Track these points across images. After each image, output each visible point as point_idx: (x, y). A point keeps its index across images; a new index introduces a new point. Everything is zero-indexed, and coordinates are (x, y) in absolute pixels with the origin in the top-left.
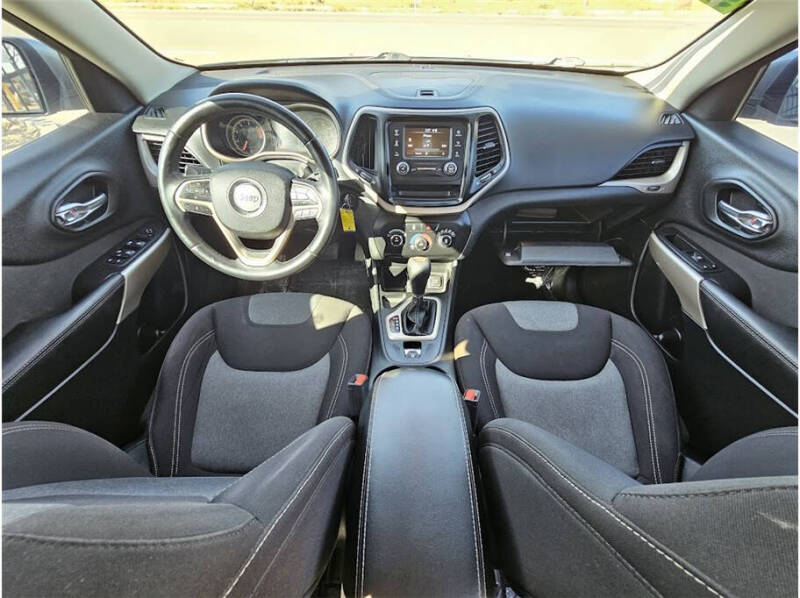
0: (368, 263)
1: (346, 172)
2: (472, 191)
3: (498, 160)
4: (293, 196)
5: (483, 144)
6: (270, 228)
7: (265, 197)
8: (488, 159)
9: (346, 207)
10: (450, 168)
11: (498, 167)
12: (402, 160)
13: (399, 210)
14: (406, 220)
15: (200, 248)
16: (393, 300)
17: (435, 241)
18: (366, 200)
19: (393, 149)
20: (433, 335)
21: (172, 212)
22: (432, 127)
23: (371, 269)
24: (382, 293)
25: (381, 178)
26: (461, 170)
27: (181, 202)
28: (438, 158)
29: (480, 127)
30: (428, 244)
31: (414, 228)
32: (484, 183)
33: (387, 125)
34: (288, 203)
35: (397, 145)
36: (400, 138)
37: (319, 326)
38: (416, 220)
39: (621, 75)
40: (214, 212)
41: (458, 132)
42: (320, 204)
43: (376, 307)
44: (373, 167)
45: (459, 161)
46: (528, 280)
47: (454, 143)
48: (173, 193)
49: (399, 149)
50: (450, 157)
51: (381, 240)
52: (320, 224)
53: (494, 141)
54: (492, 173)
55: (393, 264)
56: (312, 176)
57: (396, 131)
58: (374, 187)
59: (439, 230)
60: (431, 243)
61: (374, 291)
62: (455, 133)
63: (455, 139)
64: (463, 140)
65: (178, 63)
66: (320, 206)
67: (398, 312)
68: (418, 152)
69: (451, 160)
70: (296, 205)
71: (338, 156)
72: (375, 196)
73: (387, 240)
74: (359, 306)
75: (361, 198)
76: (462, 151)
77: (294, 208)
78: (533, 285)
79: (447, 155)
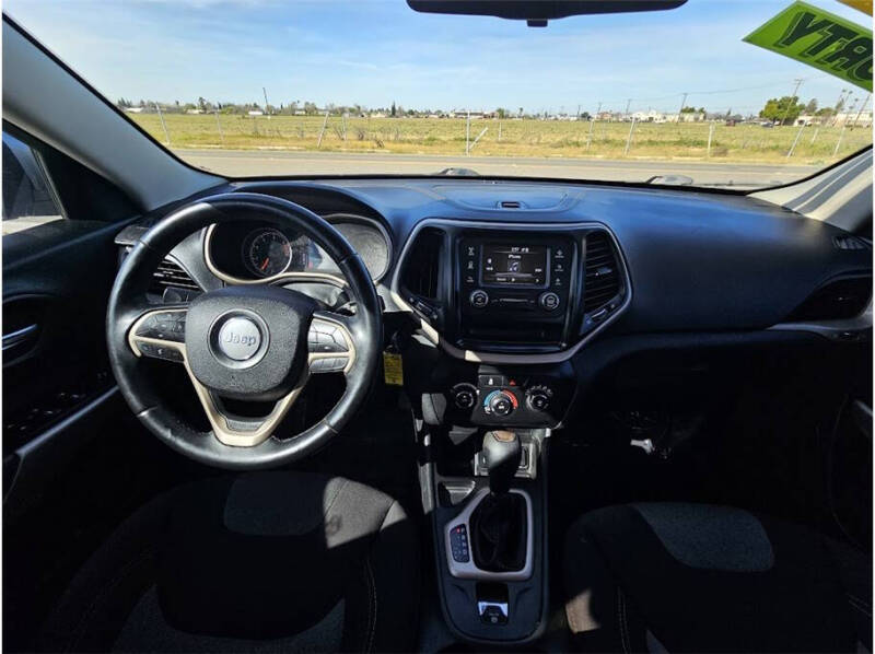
0: (419, 425)
1: (395, 301)
2: (582, 333)
3: (615, 291)
4: (311, 336)
5: (595, 270)
6: (269, 386)
7: (266, 340)
8: (602, 289)
9: (393, 351)
10: (550, 300)
11: (616, 298)
12: (478, 288)
13: (470, 356)
14: (480, 371)
15: (153, 414)
16: (457, 491)
17: (522, 401)
18: (422, 340)
19: (465, 273)
20: (526, 570)
21: (120, 357)
22: (521, 246)
23: (422, 435)
24: (439, 479)
25: (446, 311)
26: (565, 302)
27: (136, 342)
28: (529, 286)
29: (588, 248)
30: (512, 404)
31: (491, 382)
32: (598, 321)
33: (458, 241)
34: (303, 347)
35: (470, 266)
36: (475, 260)
37: (334, 541)
38: (493, 371)
39: (742, 194)
40: (185, 357)
41: (560, 253)
42: (352, 350)
43: (428, 504)
44: (435, 295)
45: (562, 291)
46: (634, 443)
47: (553, 267)
48: (127, 327)
49: (474, 273)
50: (547, 285)
51: (440, 397)
52: (349, 381)
53: (608, 266)
54: (608, 308)
55: (455, 427)
56: (346, 306)
57: (471, 249)
58: (434, 325)
59: (529, 386)
60: (516, 405)
61: (425, 471)
62: (554, 253)
63: (555, 262)
64: (567, 263)
65: (203, 172)
66: (351, 353)
67: (463, 518)
68: (500, 278)
69: (548, 290)
70: (314, 351)
71: (385, 280)
72: (434, 334)
73: (450, 399)
74: (401, 504)
75: (415, 336)
76: (566, 276)
77: (311, 356)
78: (641, 449)
79: (543, 282)
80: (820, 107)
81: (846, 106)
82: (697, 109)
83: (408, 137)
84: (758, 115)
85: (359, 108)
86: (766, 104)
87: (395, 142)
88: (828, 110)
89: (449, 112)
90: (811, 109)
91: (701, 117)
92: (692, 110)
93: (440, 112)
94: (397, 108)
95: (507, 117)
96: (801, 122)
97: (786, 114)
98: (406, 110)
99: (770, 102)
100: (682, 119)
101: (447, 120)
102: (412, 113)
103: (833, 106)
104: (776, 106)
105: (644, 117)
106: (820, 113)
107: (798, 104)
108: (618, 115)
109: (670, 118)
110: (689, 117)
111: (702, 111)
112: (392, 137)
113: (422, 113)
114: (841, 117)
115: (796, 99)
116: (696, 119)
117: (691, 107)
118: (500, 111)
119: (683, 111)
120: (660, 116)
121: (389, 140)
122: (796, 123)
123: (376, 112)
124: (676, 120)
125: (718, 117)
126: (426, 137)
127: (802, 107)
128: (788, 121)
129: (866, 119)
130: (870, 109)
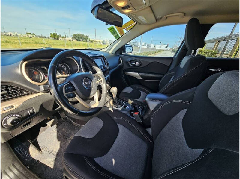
39: (99, 50)
80: (62, 36)
81: (67, 36)
82: (32, 34)
84: (50, 37)
88: (64, 37)
90: (60, 36)
96: (60, 39)
97: (56, 37)
99: (51, 34)
104: (53, 35)
105: (13, 34)
109: (24, 35)
110: (30, 36)
111: (34, 34)
114: (67, 38)
115: (56, 34)
116: (33, 37)
117: (29, 33)
119: (27, 34)
128: (58, 39)
129: (71, 39)
130: (71, 38)
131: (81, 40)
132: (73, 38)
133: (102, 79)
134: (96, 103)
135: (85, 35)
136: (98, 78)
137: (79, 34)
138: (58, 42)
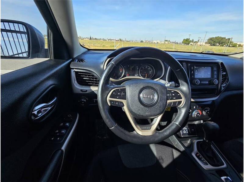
5: (222, 73)
11: (227, 81)
19: (191, 74)
20: (225, 164)
31: (194, 107)
41: (215, 68)
54: (226, 83)
80: (194, 41)
81: (200, 41)
82: (168, 41)
83: (97, 45)
84: (181, 42)
85: (80, 37)
86: (183, 40)
87: (93, 46)
88: (196, 42)
89: (106, 39)
90: (193, 41)
91: (169, 42)
92: (167, 41)
93: (104, 39)
94: (91, 37)
95: (122, 41)
96: (191, 44)
97: (188, 43)
98: (94, 38)
99: (184, 39)
100: (165, 43)
101: (106, 41)
102: (96, 39)
103: (197, 41)
104: (185, 40)
105: (156, 42)
106: (195, 42)
107: (190, 40)
108: (150, 41)
109: (162, 42)
110: (166, 42)
111: (169, 41)
112: (92, 45)
113: (99, 39)
114: (199, 43)
115: (189, 39)
116: (168, 43)
117: (167, 40)
118: (120, 39)
119: (165, 41)
120: (160, 42)
121: (91, 46)
122: (190, 45)
123: (85, 38)
124: (164, 43)
125: (173, 43)
126: (102, 45)
127: (191, 41)
128: (188, 44)
129: (204, 44)
130: (205, 42)
131: (218, 44)
132: (206, 43)
133: (183, 100)
134: (150, 129)
135: (226, 38)
136: (174, 96)
137: (218, 37)
138: (187, 47)
